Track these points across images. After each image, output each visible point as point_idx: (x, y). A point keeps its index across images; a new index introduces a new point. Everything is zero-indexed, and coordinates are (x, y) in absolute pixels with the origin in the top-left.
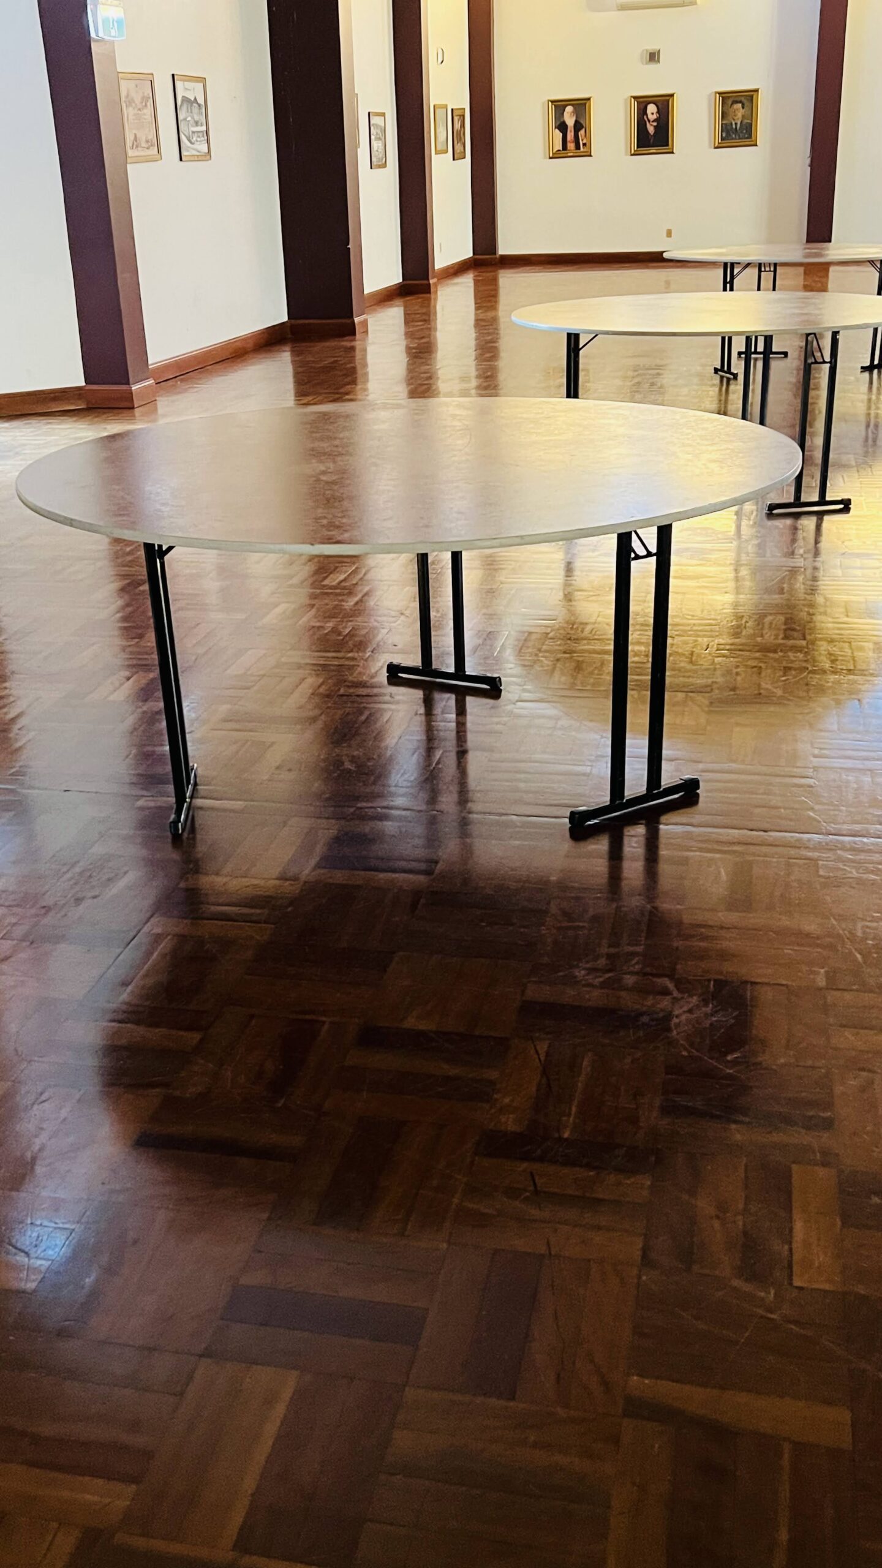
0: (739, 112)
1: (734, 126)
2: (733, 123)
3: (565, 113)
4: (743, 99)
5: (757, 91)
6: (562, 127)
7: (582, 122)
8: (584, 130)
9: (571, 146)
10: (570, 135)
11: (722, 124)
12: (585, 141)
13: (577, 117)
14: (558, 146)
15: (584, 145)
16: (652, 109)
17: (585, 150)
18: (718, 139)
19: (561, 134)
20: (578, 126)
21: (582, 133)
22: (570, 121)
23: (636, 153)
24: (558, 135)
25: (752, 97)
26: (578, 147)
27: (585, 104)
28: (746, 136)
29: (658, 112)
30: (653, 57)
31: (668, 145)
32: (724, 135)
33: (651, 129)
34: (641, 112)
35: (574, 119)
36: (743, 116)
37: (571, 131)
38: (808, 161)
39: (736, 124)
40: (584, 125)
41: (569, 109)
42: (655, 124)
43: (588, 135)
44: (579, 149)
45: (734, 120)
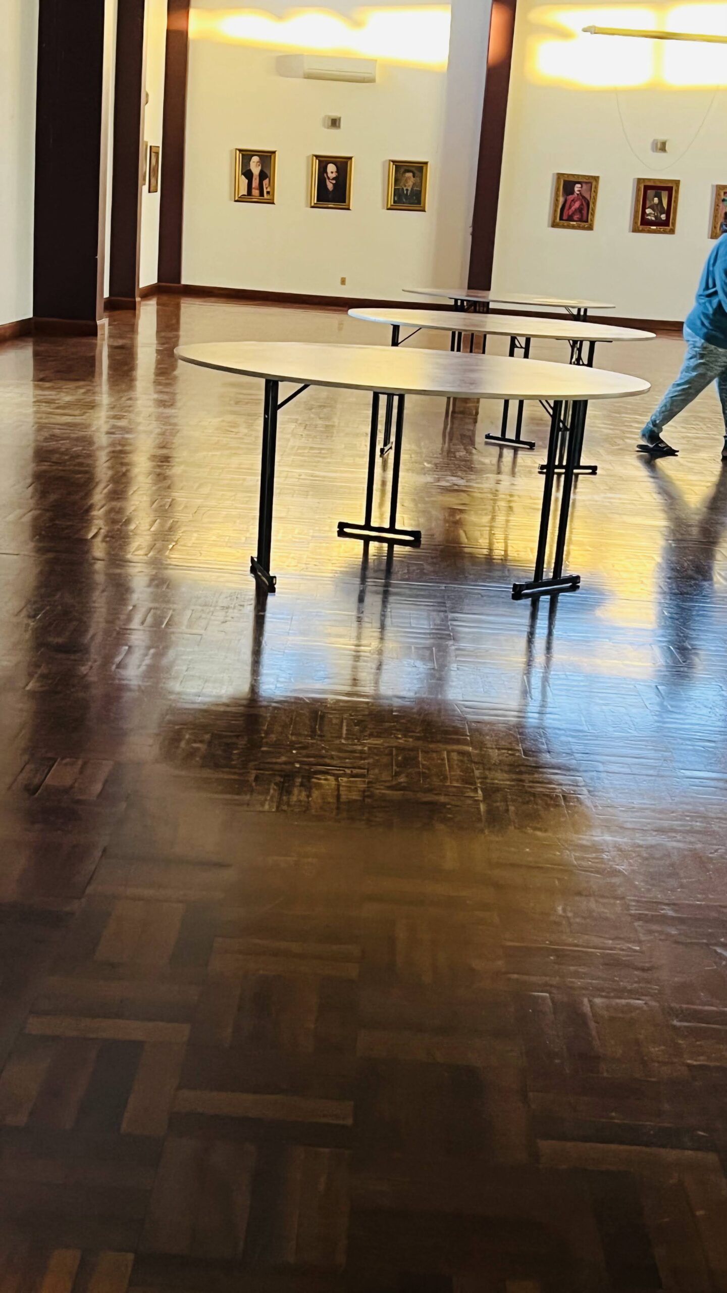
0: (410, 181)
1: (405, 192)
2: (405, 189)
3: (251, 162)
4: (413, 169)
5: (426, 163)
6: (248, 174)
7: (267, 171)
8: (268, 179)
9: (256, 192)
10: (255, 183)
11: (395, 189)
12: (268, 190)
13: (262, 167)
14: (244, 191)
15: (268, 193)
16: (331, 168)
17: (269, 197)
18: (391, 202)
19: (247, 181)
20: (263, 176)
21: (266, 182)
22: (256, 169)
23: (316, 205)
24: (244, 181)
25: (422, 168)
26: (262, 194)
27: (271, 156)
28: (416, 201)
29: (337, 171)
30: (335, 123)
31: (345, 202)
32: (396, 199)
33: (330, 186)
34: (322, 170)
35: (260, 168)
36: (414, 184)
37: (256, 179)
38: (470, 230)
39: (407, 190)
40: (269, 175)
41: (255, 159)
42: (334, 182)
43: (272, 184)
44: (263, 196)
45: (405, 186)
